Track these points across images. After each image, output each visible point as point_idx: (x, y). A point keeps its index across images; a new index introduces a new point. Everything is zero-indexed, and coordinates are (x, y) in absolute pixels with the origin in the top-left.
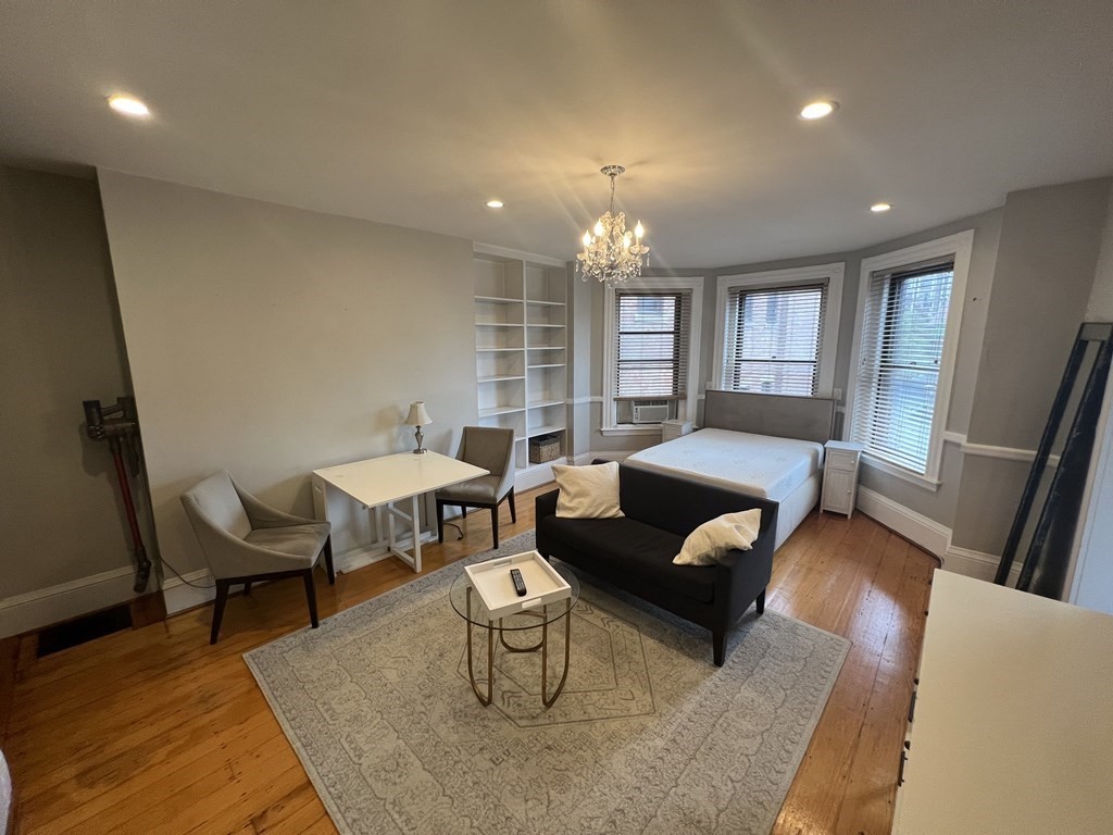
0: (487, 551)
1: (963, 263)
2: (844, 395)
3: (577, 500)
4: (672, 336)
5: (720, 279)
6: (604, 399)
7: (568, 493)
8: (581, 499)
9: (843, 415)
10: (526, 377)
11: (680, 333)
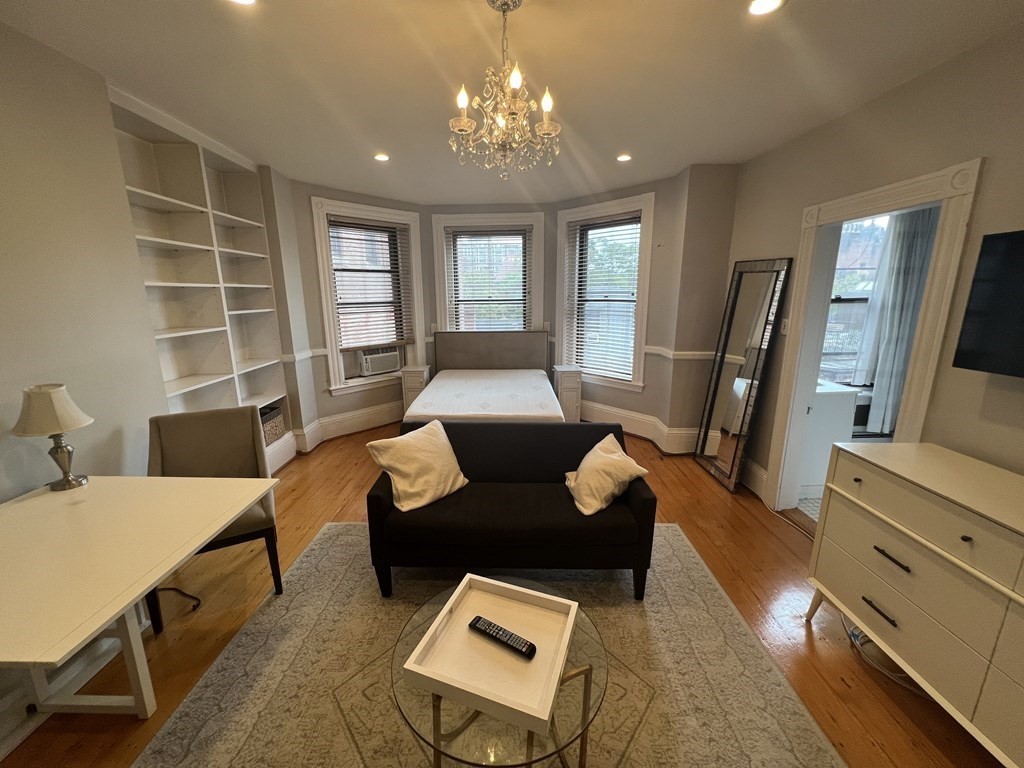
0: (269, 604)
1: (648, 216)
2: (553, 326)
3: (421, 480)
4: (390, 275)
5: (435, 217)
6: (328, 351)
7: (404, 475)
8: (426, 478)
9: (554, 343)
10: (228, 328)
11: (397, 271)
